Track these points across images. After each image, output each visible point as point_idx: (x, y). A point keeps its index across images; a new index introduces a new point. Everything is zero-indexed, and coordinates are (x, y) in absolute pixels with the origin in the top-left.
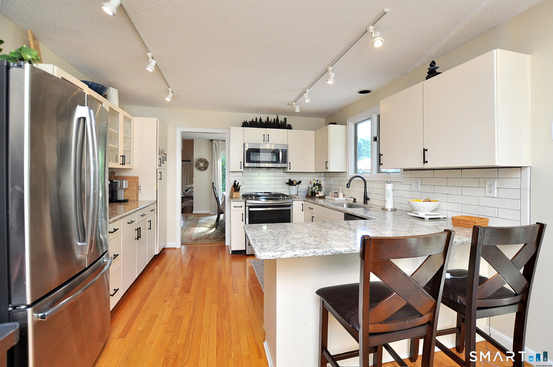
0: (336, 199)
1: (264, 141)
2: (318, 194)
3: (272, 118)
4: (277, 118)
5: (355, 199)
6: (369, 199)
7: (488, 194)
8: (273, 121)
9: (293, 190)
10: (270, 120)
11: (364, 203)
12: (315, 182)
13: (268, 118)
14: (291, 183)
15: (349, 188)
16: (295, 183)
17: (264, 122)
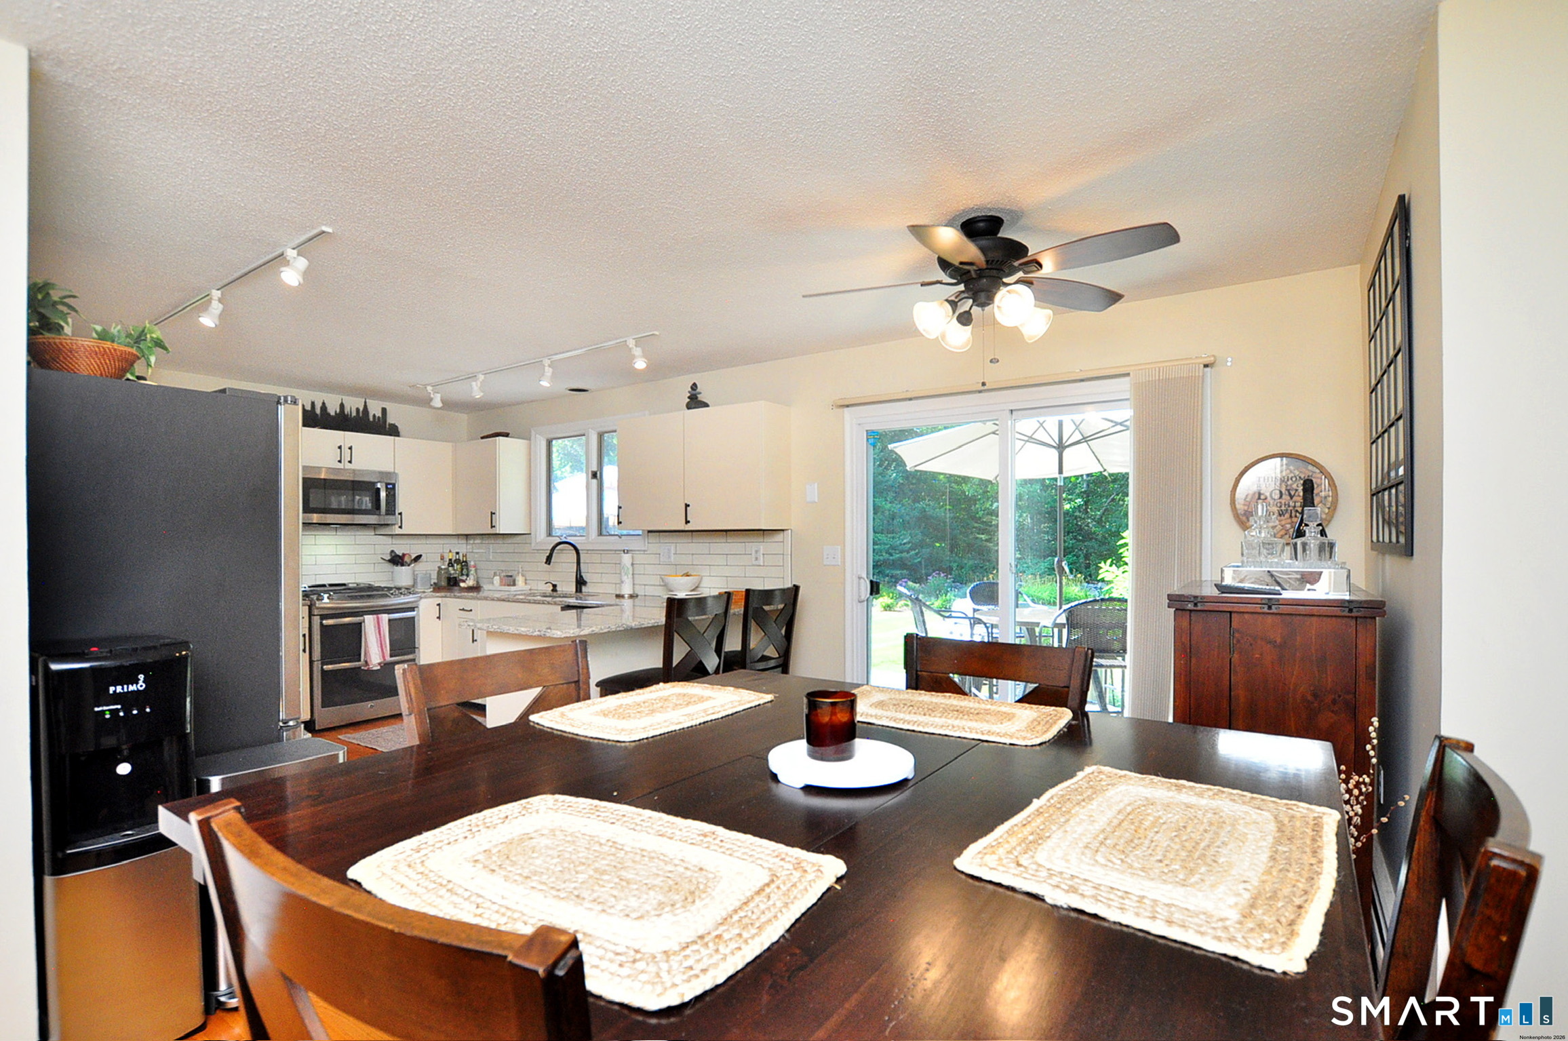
0: (513, 588)
1: (340, 461)
2: (464, 581)
3: (353, 405)
4: (365, 406)
5: (554, 586)
6: (584, 583)
7: (754, 563)
8: (354, 414)
9: (403, 576)
10: (347, 410)
11: (577, 591)
12: (452, 556)
13: (342, 406)
14: (397, 560)
15: (549, 564)
16: (407, 559)
17: (332, 413)
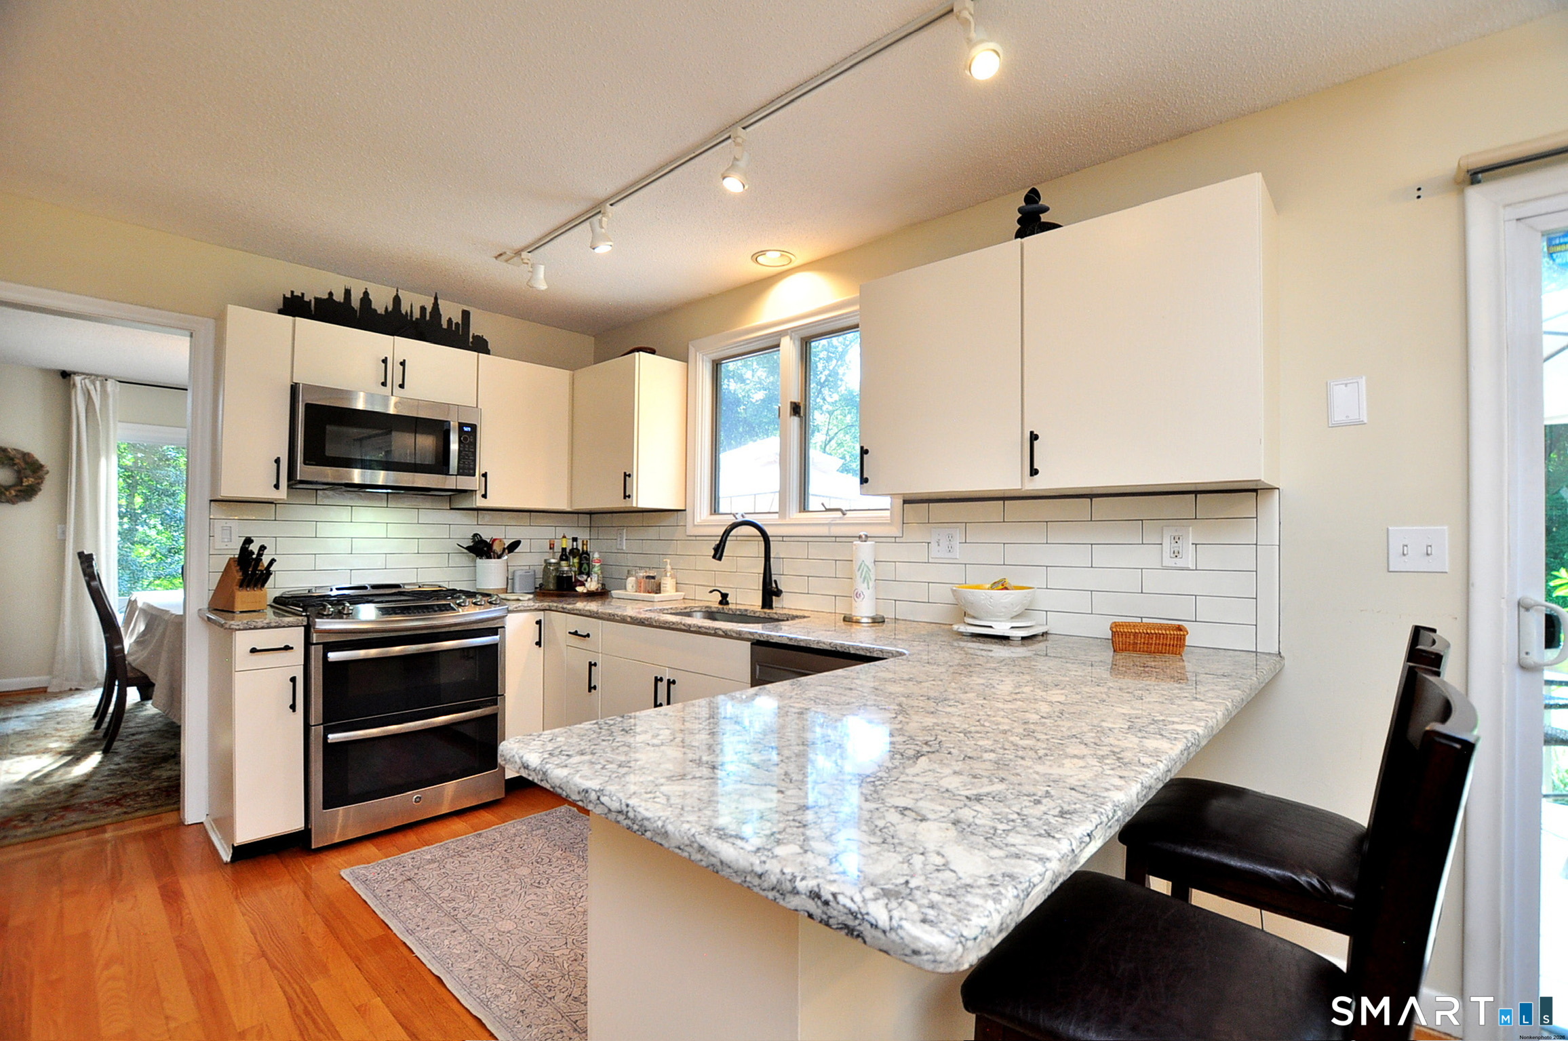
0: (656, 597)
1: (384, 384)
2: (583, 584)
3: (414, 303)
4: (436, 305)
5: (724, 596)
6: (778, 593)
7: (1168, 562)
8: (417, 314)
9: (491, 574)
10: (405, 308)
11: (764, 607)
12: (568, 544)
13: (397, 300)
14: (481, 549)
15: (720, 559)
16: (497, 548)
17: (381, 311)
